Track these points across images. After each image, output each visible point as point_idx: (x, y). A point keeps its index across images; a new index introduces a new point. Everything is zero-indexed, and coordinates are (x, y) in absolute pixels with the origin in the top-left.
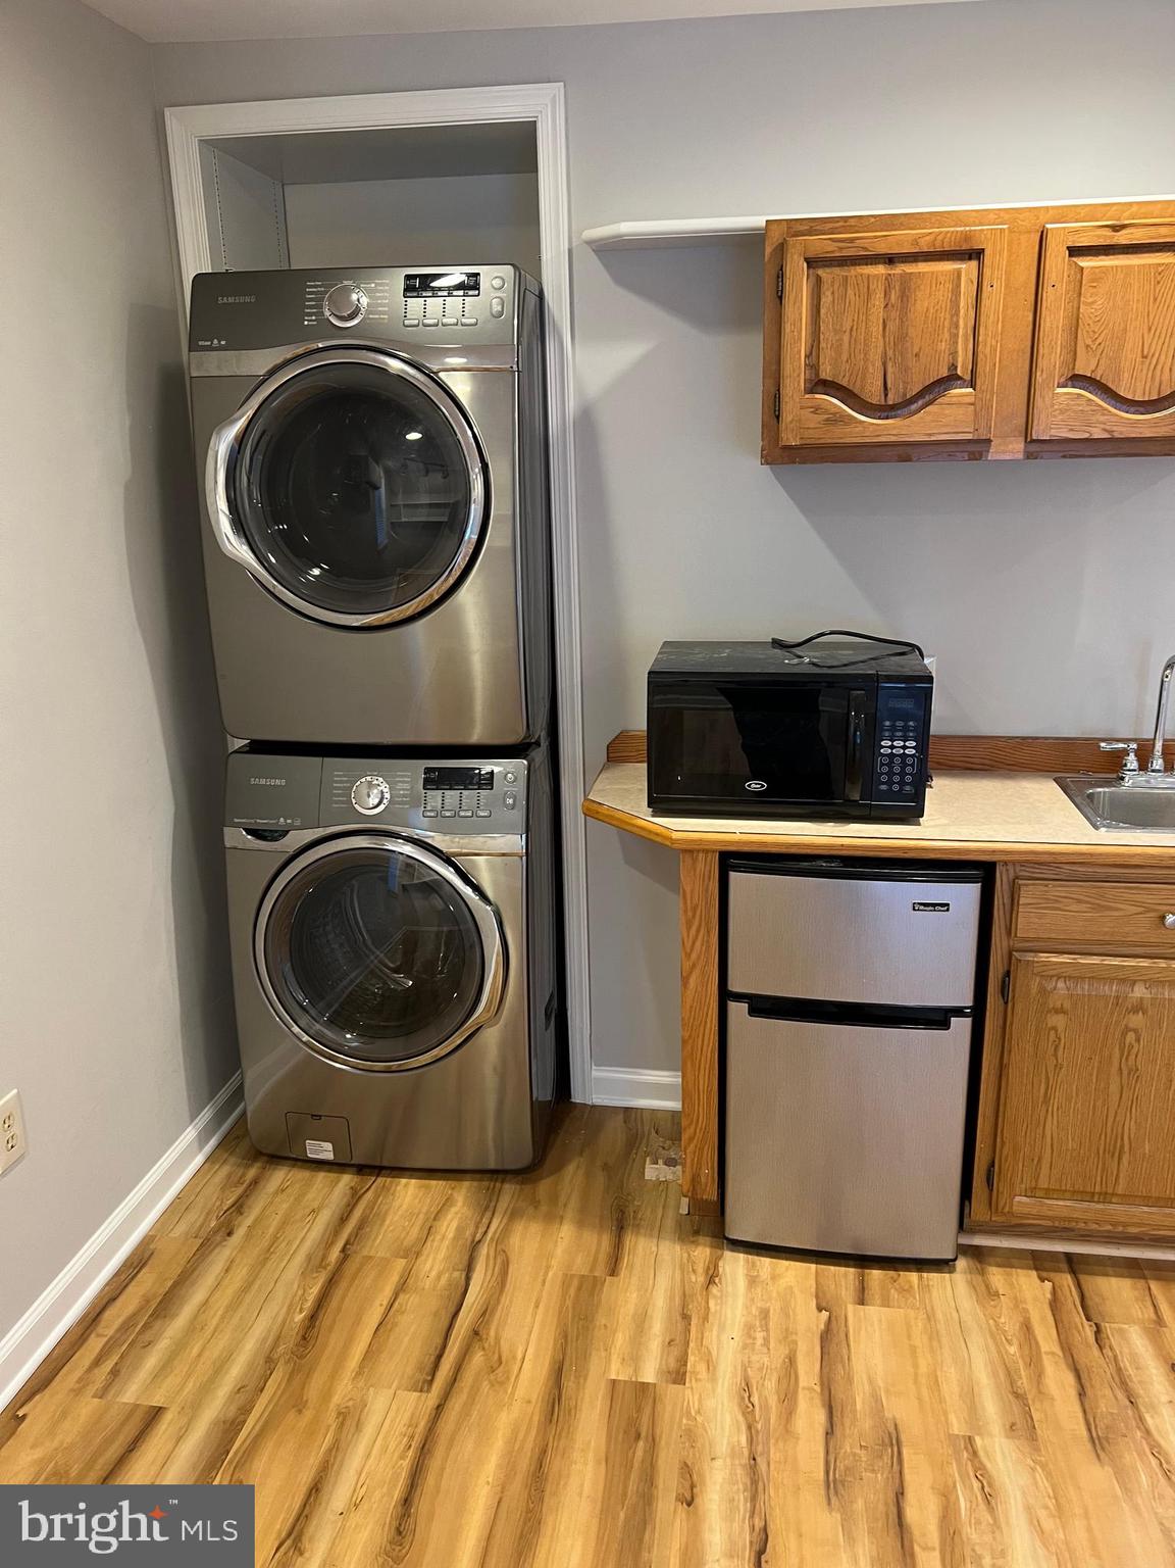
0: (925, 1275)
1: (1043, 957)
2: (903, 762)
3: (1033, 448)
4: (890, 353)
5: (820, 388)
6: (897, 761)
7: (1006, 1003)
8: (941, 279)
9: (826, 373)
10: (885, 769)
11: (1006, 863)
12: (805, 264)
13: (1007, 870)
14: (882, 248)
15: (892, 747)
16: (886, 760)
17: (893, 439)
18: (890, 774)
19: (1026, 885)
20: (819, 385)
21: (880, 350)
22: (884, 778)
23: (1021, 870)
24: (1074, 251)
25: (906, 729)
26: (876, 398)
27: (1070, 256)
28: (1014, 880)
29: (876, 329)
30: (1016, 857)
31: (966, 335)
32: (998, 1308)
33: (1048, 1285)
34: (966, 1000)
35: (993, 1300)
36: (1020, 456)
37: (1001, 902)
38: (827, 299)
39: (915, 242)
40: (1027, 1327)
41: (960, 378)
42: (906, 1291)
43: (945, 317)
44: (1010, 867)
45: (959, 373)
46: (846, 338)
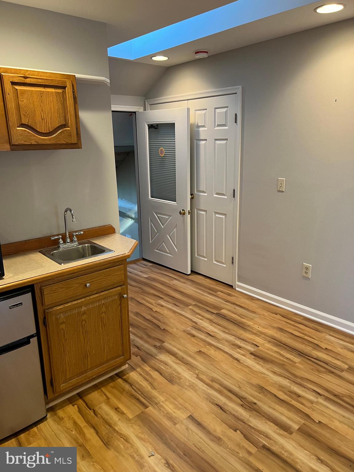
0: (38, 426)
1: (55, 309)
3: (14, 147)
7: (46, 327)
11: (37, 283)
13: (38, 285)
19: (45, 288)
23: (43, 284)
27: (12, 84)
28: (41, 288)
30: (41, 280)
32: (65, 423)
33: (76, 406)
34: (34, 331)
35: (62, 421)
36: (9, 150)
37: (38, 296)
40: (75, 423)
42: (35, 435)
44: (39, 284)
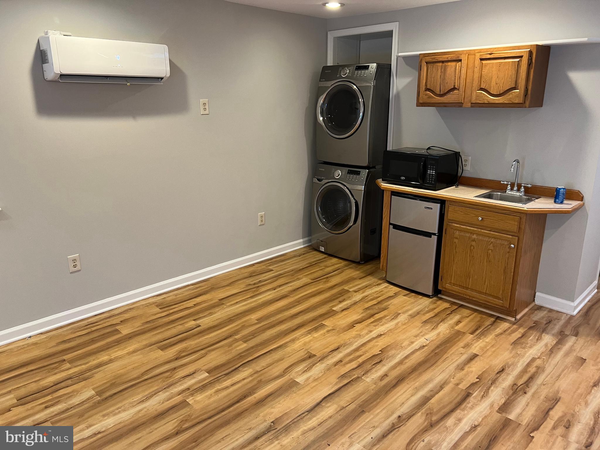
1: (453, 224)
2: (432, 176)
3: (473, 105)
4: (441, 82)
5: (427, 90)
6: (431, 175)
8: (452, 66)
9: (428, 87)
10: (428, 177)
11: (447, 201)
12: (426, 64)
14: (441, 60)
15: (430, 172)
16: (429, 175)
17: (441, 102)
18: (430, 178)
20: (427, 89)
21: (439, 82)
22: (428, 179)
24: (481, 59)
25: (433, 168)
26: (438, 93)
27: (481, 60)
29: (439, 77)
30: (449, 199)
31: (458, 79)
34: (436, 232)
36: (470, 106)
38: (429, 71)
39: (447, 58)
41: (456, 88)
43: (453, 74)
45: (456, 87)
46: (433, 79)
